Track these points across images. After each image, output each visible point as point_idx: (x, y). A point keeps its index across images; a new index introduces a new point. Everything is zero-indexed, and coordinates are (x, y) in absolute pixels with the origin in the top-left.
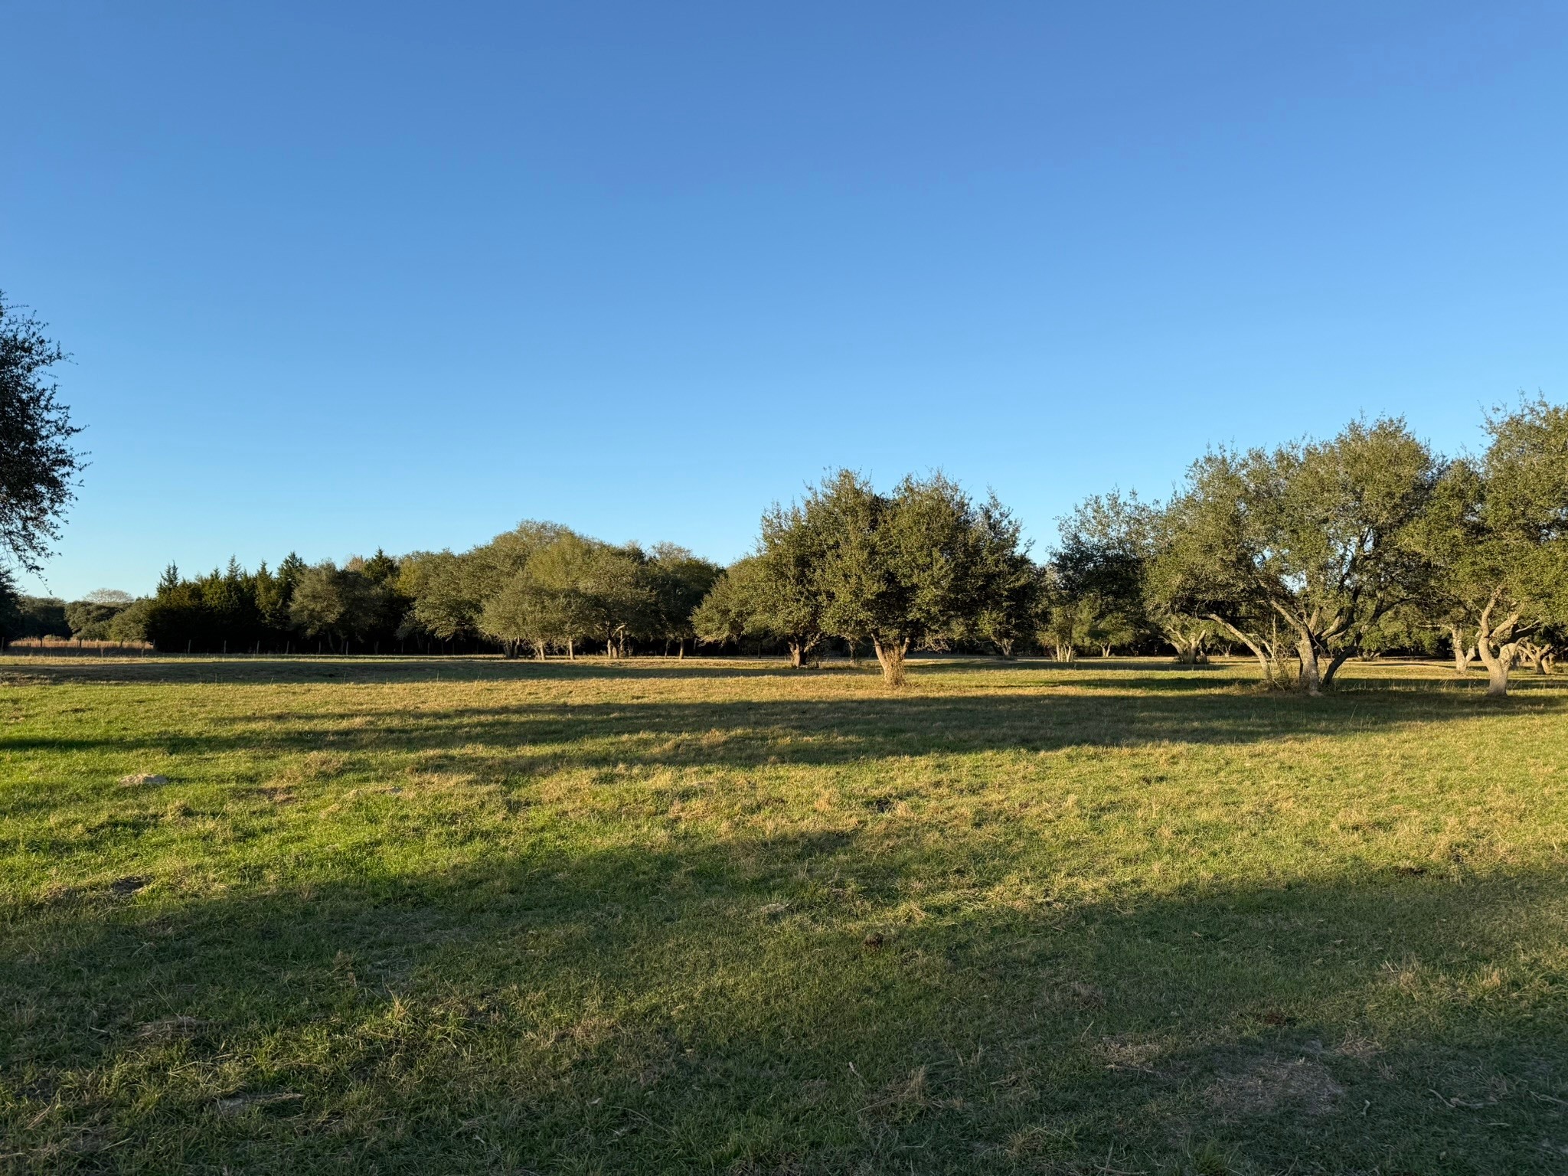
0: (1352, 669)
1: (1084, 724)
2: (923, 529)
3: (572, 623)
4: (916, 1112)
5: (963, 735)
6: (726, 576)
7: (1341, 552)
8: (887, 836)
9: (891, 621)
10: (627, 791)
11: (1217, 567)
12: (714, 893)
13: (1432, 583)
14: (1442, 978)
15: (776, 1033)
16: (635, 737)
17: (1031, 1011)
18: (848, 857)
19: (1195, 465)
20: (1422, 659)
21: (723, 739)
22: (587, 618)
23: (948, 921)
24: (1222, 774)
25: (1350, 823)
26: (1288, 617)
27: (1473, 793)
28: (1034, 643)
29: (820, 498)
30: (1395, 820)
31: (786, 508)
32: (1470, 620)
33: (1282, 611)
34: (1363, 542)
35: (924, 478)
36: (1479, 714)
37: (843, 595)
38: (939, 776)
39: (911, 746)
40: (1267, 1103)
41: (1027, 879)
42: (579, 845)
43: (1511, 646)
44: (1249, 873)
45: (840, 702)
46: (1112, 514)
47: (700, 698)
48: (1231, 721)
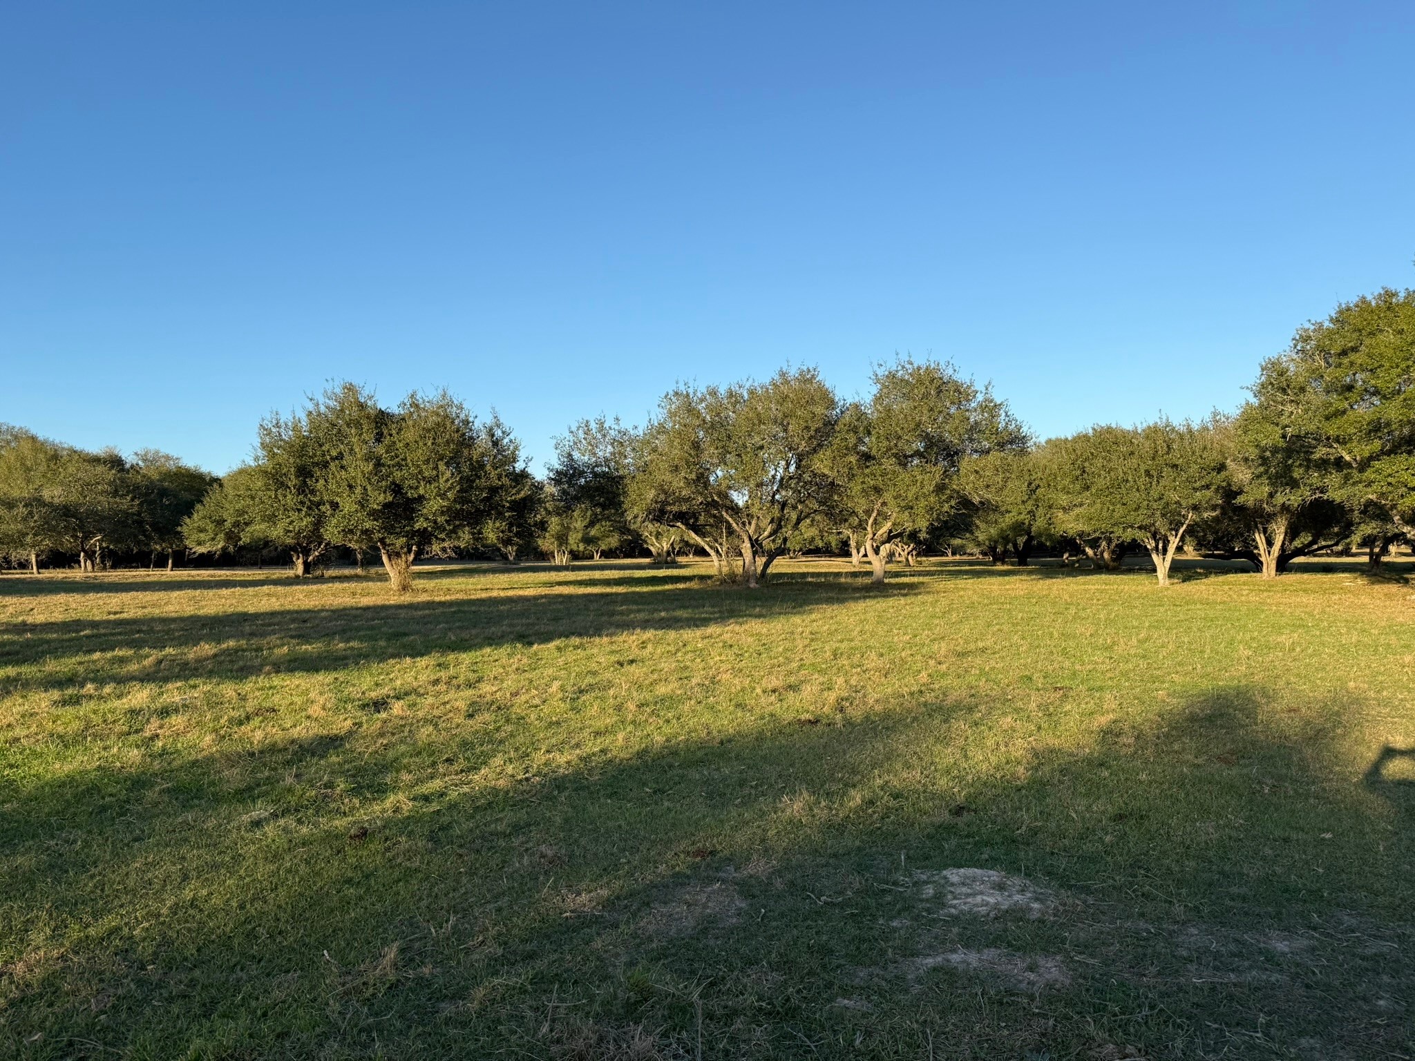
0: (781, 565)
1: (573, 619)
2: (429, 444)
3: (35, 535)
4: (388, 985)
5: (465, 635)
6: (221, 485)
7: (773, 472)
8: (382, 735)
9: (398, 530)
10: (95, 712)
11: (682, 484)
12: (192, 807)
13: (836, 498)
14: (823, 804)
15: (251, 936)
16: (109, 655)
17: (501, 878)
18: (340, 759)
19: (666, 397)
20: (830, 557)
21: (211, 652)
22: (53, 529)
23: (435, 807)
24: (680, 654)
25: (770, 687)
26: (734, 525)
27: (856, 659)
28: (536, 549)
29: (323, 409)
30: (802, 682)
31: (286, 417)
32: (861, 526)
33: (730, 519)
34: (788, 465)
35: (429, 395)
36: (865, 598)
37: (348, 505)
38: (438, 675)
39: (413, 648)
40: (689, 923)
41: (510, 760)
42: (32, 772)
43: (887, 545)
44: (693, 734)
45: (345, 609)
46: (599, 436)
47: (189, 610)
48: (690, 611)
